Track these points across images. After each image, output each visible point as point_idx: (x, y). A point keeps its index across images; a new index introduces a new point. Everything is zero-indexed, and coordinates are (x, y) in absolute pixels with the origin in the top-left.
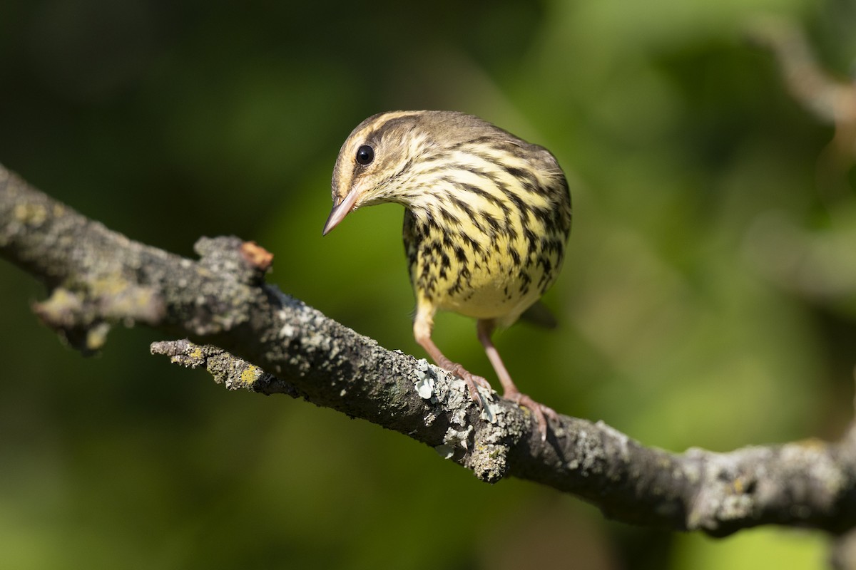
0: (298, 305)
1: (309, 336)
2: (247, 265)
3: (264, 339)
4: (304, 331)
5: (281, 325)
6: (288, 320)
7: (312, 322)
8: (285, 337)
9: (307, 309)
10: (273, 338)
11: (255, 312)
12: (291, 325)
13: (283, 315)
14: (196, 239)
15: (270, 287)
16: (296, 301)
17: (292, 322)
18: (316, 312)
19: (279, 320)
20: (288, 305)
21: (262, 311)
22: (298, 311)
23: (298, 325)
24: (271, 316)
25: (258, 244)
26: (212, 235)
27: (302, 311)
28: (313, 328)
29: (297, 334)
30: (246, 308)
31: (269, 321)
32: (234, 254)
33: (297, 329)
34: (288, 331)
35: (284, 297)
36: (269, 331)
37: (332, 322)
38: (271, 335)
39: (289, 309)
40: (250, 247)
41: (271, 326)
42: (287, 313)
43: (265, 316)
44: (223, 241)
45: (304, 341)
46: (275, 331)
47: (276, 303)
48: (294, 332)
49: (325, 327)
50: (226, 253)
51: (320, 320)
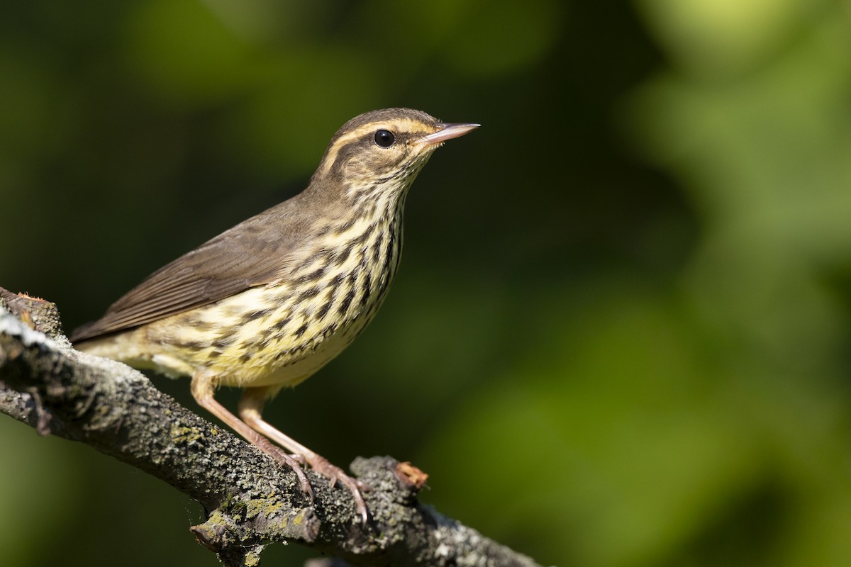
0: (452, 525)
1: (464, 555)
2: (402, 485)
3: (419, 559)
4: (459, 551)
5: (437, 545)
6: (443, 540)
7: (467, 542)
8: (441, 557)
9: (462, 529)
10: (429, 557)
11: (410, 532)
12: (446, 544)
13: (438, 535)
14: (352, 459)
15: (425, 506)
16: (451, 520)
17: (448, 541)
18: (471, 531)
19: (434, 539)
20: (443, 524)
21: (417, 530)
22: (453, 530)
23: (453, 545)
24: (426, 536)
25: (413, 465)
26: (367, 455)
27: (457, 530)
28: (468, 547)
29: (452, 554)
30: (401, 527)
31: (424, 541)
32: (389, 474)
33: (452, 549)
34: (443, 550)
35: (439, 517)
36: (424, 551)
37: (486, 542)
38: (426, 554)
39: (444, 529)
40: (405, 467)
41: (426, 546)
42: (442, 533)
43: (419, 536)
44: (378, 461)
45: (460, 560)
46: (430, 551)
47: (432, 523)
48: (449, 552)
49: (480, 548)
50: (381, 473)
51: (475, 539)
